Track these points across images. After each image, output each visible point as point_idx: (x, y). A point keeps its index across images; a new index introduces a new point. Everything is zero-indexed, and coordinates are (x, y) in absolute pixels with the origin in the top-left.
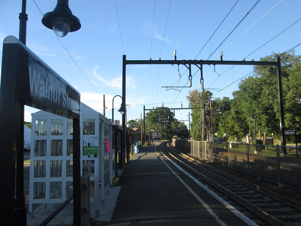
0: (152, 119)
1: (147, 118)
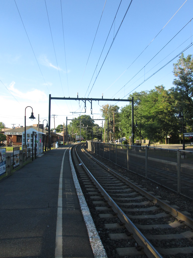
0: (76, 124)
1: (73, 124)
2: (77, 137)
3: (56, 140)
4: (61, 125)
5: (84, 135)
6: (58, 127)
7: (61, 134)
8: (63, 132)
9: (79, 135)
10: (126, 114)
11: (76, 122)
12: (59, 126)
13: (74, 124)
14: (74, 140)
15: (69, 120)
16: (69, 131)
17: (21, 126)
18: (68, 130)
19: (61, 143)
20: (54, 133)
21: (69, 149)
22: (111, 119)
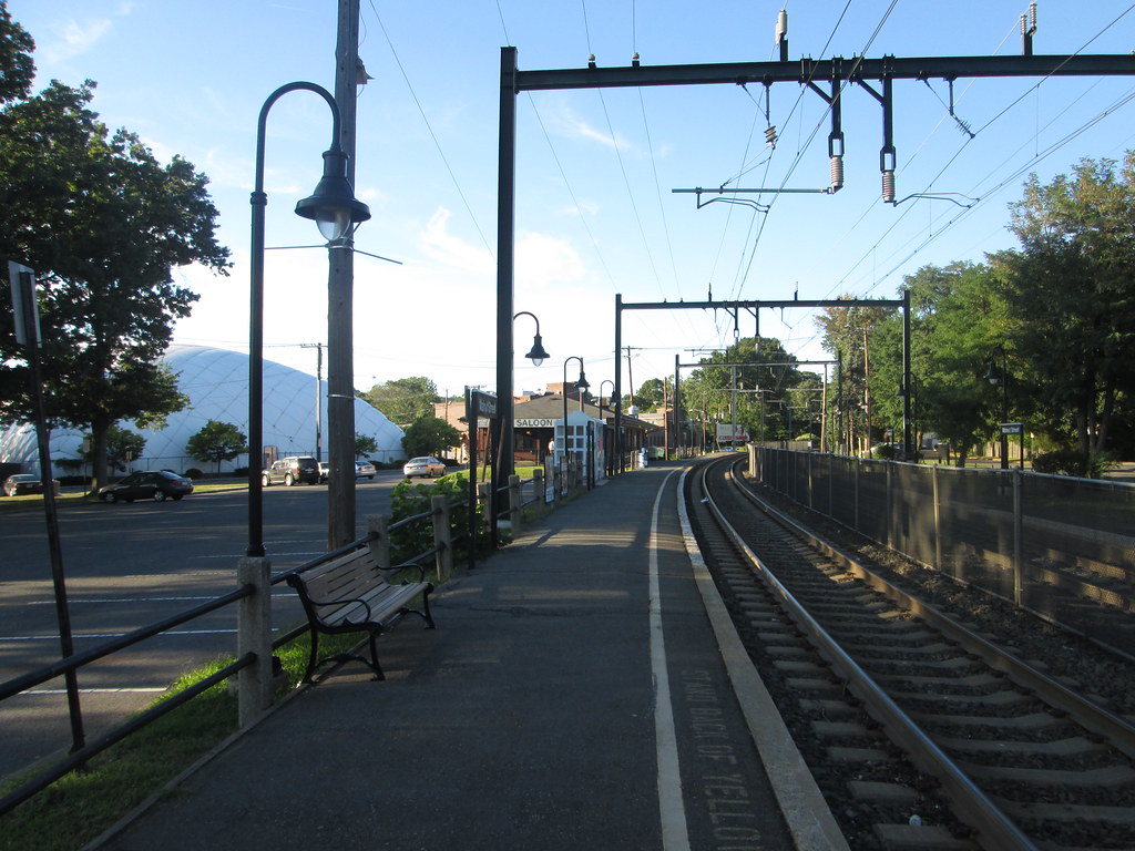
2: (723, 432)
3: (638, 442)
4: (657, 382)
5: (753, 420)
6: (643, 391)
7: (656, 418)
8: (662, 411)
9: (730, 423)
10: (892, 349)
12: (647, 385)
13: (710, 377)
14: (709, 442)
15: (686, 366)
16: (690, 403)
18: (685, 401)
19: (654, 451)
20: (633, 419)
21: (681, 472)
22: (852, 360)
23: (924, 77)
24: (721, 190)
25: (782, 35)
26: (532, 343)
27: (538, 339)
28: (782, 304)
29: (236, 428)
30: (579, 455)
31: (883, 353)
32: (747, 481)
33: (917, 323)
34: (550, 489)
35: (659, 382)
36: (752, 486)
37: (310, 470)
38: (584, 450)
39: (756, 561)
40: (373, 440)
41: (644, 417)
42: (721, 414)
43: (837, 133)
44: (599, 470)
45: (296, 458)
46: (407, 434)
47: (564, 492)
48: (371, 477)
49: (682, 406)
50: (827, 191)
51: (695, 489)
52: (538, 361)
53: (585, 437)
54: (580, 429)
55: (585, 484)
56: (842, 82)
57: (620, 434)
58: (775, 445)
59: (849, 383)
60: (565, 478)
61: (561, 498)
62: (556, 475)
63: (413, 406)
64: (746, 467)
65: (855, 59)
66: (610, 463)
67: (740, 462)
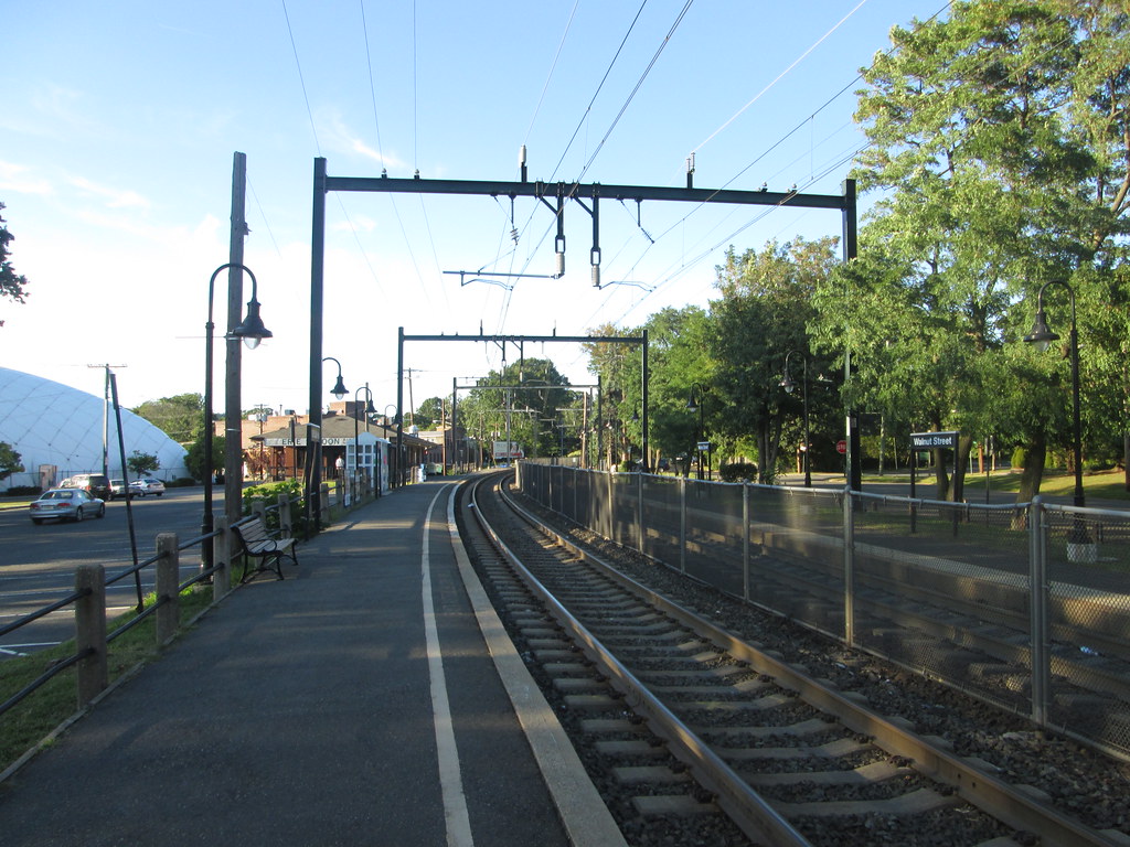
0: (495, 398)
2: (499, 449)
3: (418, 459)
4: (437, 400)
5: (528, 438)
6: (423, 409)
7: (435, 436)
8: (440, 429)
9: (506, 440)
11: (498, 389)
12: (428, 403)
13: (486, 397)
14: (487, 458)
15: (462, 388)
16: (469, 422)
17: (286, 411)
18: (464, 419)
19: (433, 467)
20: (413, 438)
21: (455, 485)
22: (610, 384)
23: (621, 198)
24: (479, 273)
25: (523, 164)
26: (335, 383)
27: (340, 379)
28: (543, 339)
29: (10, 446)
30: (368, 469)
31: (630, 382)
32: (510, 493)
33: (657, 357)
34: (348, 495)
35: (439, 400)
36: (514, 495)
37: (101, 488)
38: (372, 465)
39: (494, 536)
40: (155, 458)
41: (425, 435)
42: (499, 433)
43: (560, 236)
44: (385, 484)
45: (86, 476)
46: (190, 452)
47: (358, 499)
48: (159, 494)
49: (461, 424)
50: (553, 277)
51: (465, 498)
52: (340, 395)
53: (373, 455)
54: (368, 447)
55: (373, 493)
56: (565, 198)
57: (404, 452)
58: (546, 462)
59: (608, 405)
60: (358, 488)
61: (355, 503)
62: (352, 485)
63: (188, 424)
64: (514, 482)
65: (573, 184)
66: (393, 479)
67: (508, 477)
